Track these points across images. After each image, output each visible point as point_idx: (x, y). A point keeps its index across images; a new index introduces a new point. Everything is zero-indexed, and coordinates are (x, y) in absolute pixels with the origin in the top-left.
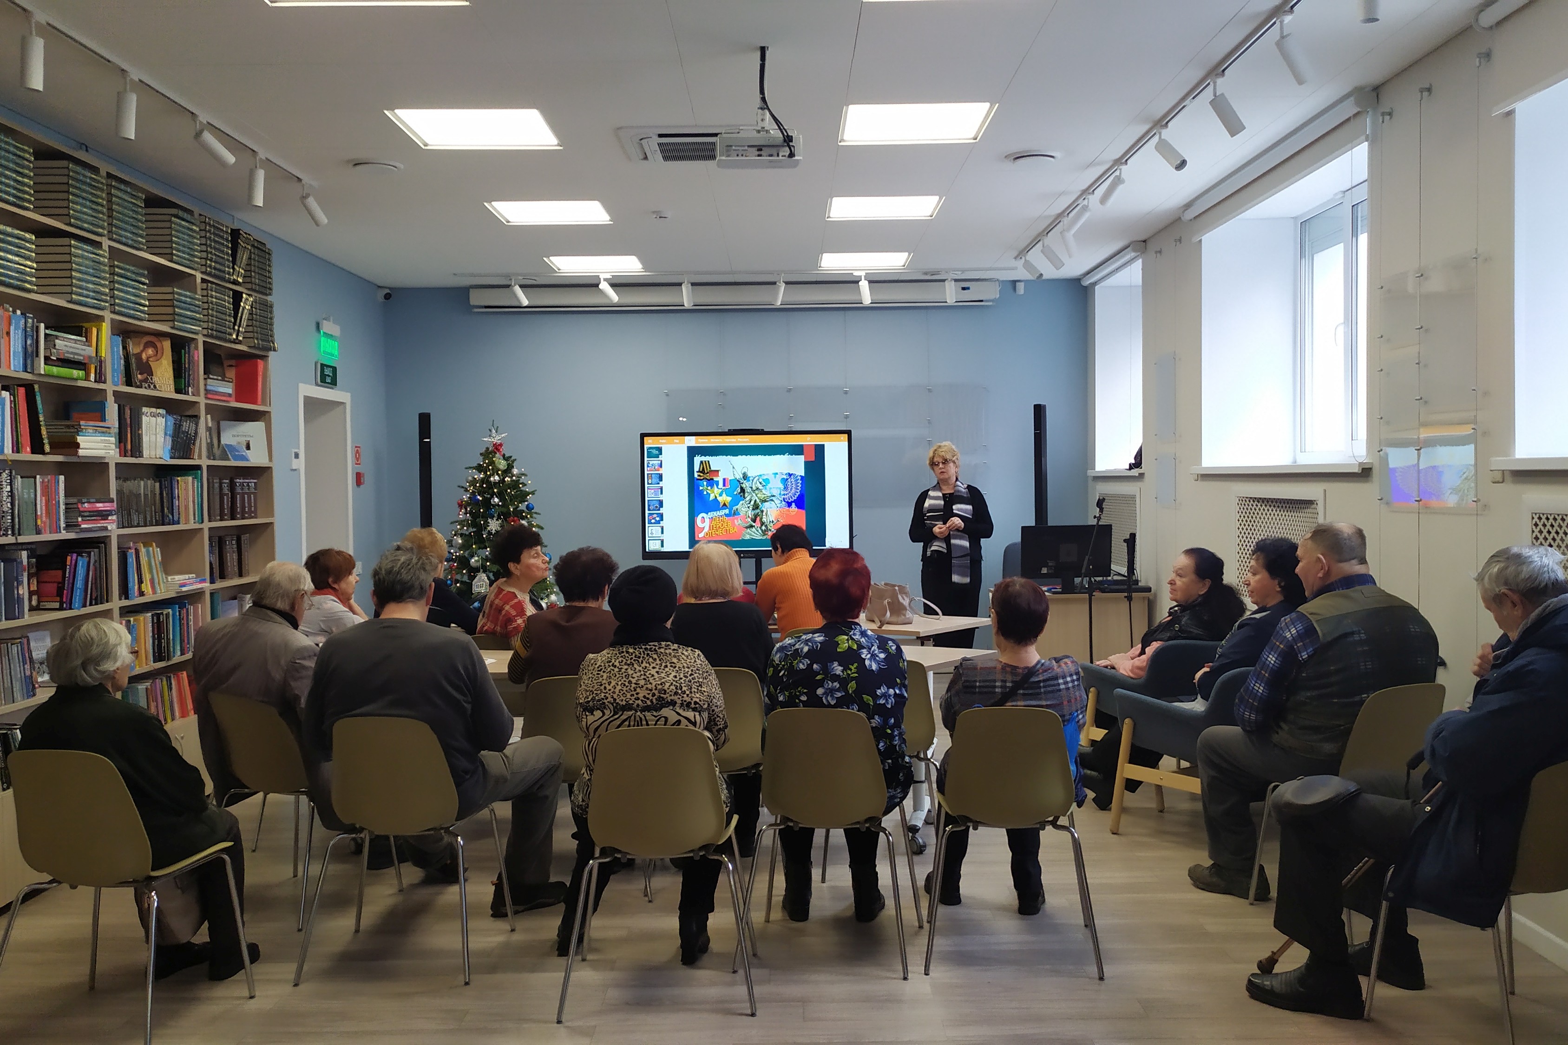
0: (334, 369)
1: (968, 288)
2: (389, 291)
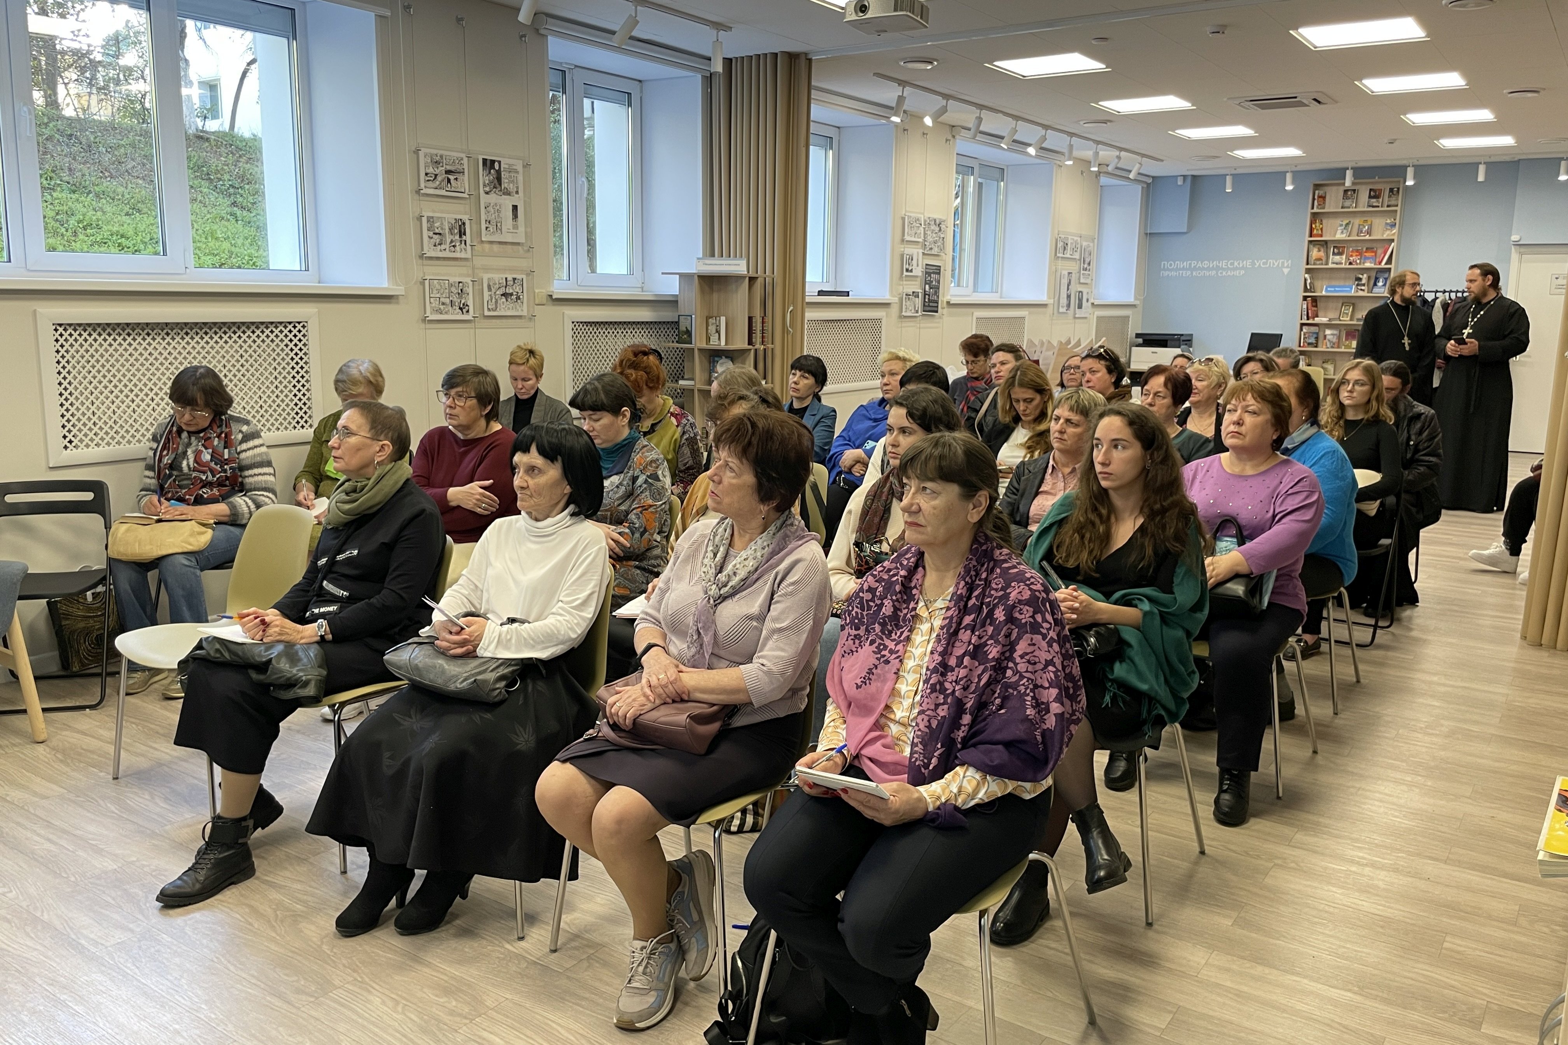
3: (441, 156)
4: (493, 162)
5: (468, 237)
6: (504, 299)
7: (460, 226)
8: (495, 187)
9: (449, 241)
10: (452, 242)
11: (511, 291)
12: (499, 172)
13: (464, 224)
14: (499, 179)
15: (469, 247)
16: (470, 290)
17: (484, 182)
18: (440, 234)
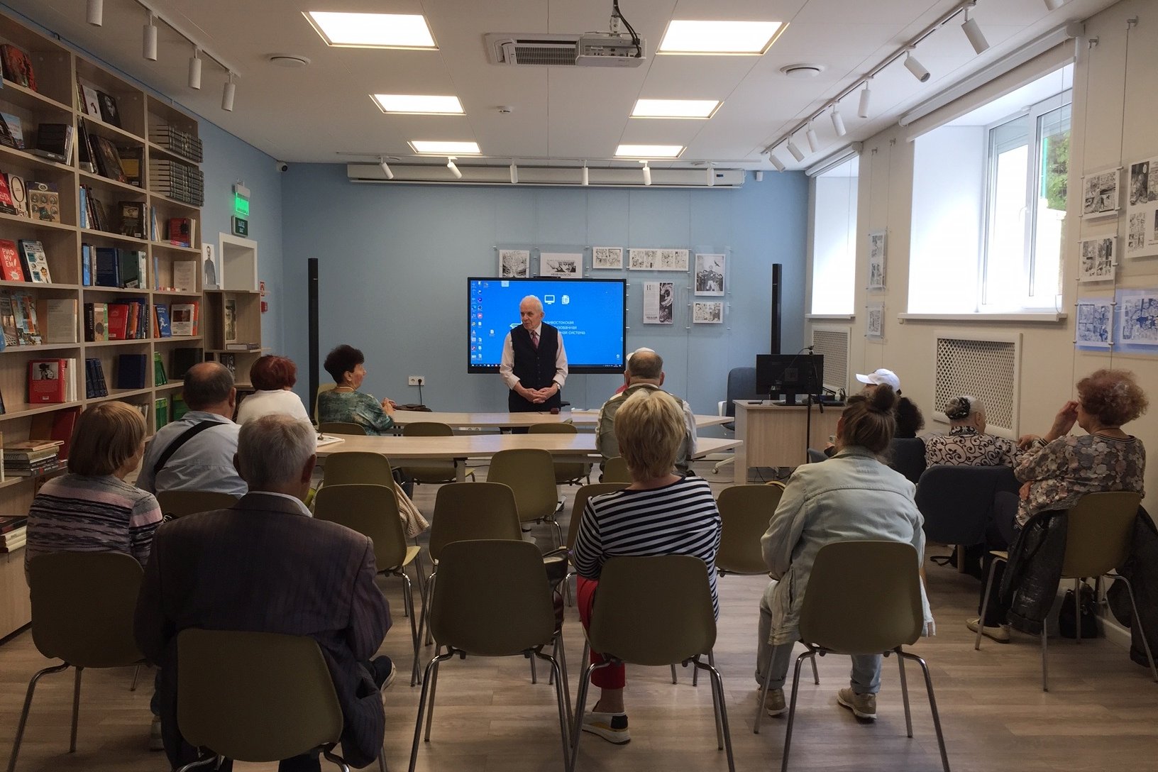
0: (246, 222)
1: (722, 176)
2: (285, 164)
3: (1098, 178)
4: (1142, 165)
5: (1113, 258)
6: (1138, 326)
7: (1108, 246)
8: (1141, 195)
9: (1097, 263)
10: (1099, 265)
11: (1147, 315)
12: (1146, 175)
13: (1111, 243)
14: (1145, 185)
15: (1113, 269)
16: (1110, 315)
17: (1132, 192)
18: (1091, 258)
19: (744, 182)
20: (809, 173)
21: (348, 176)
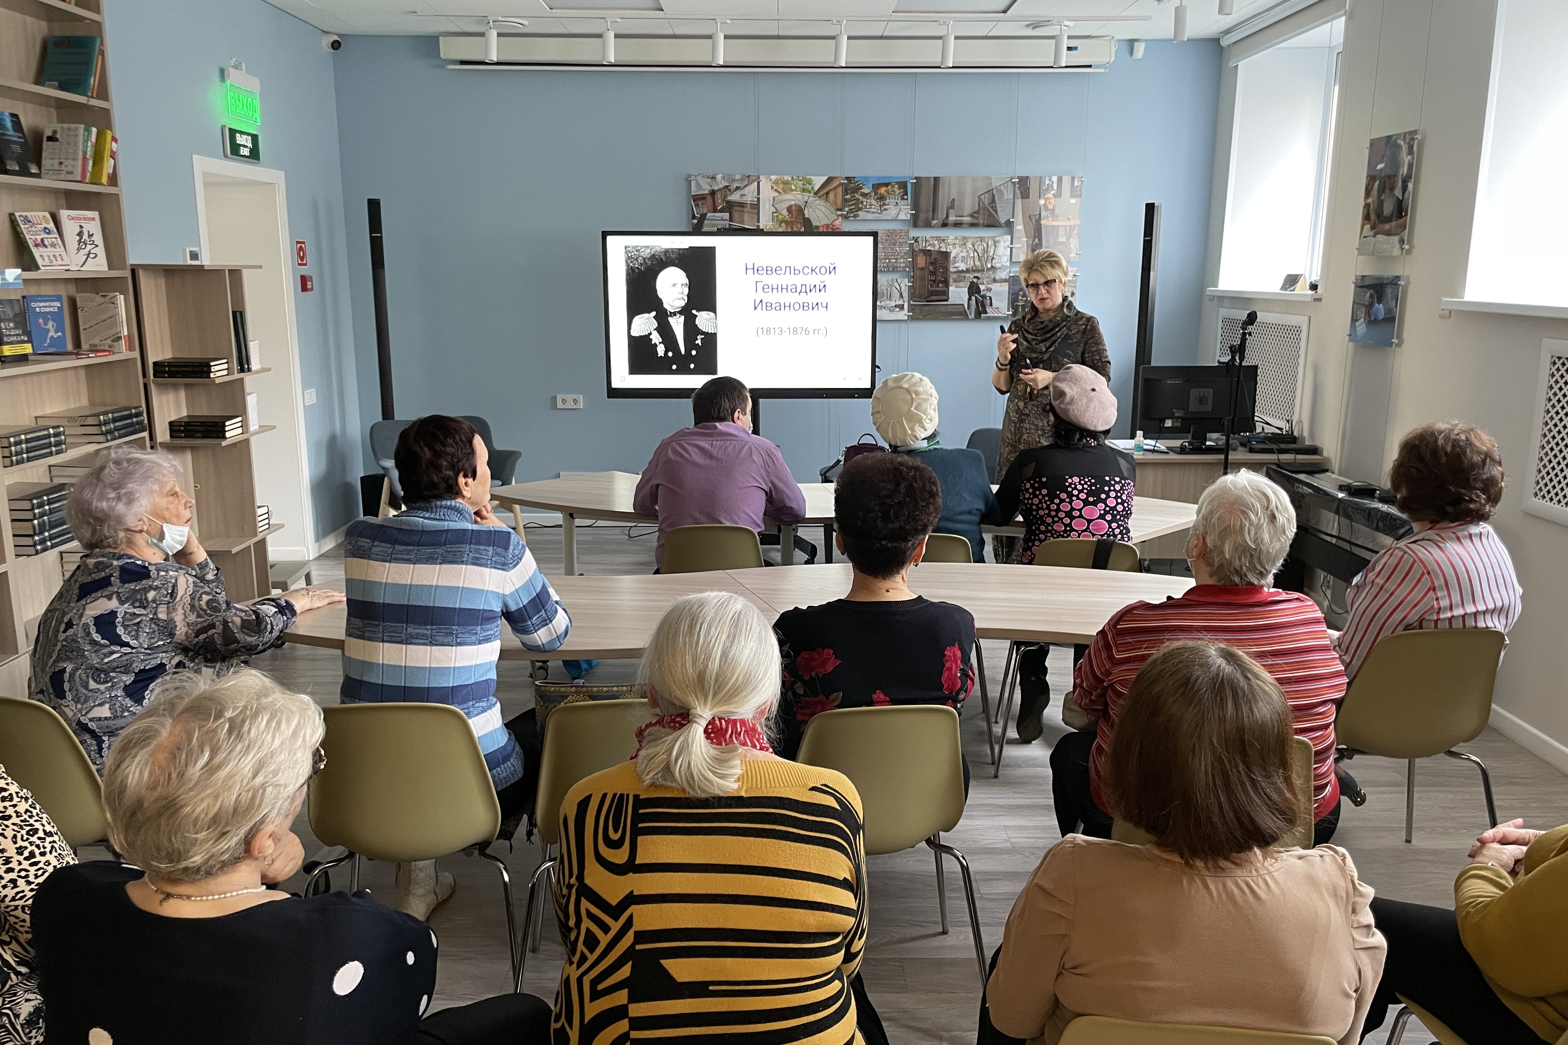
0: (255, 138)
1: (1077, 49)
2: (336, 38)
19: (1112, 59)
20: (1225, 42)
21: (442, 56)
